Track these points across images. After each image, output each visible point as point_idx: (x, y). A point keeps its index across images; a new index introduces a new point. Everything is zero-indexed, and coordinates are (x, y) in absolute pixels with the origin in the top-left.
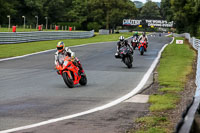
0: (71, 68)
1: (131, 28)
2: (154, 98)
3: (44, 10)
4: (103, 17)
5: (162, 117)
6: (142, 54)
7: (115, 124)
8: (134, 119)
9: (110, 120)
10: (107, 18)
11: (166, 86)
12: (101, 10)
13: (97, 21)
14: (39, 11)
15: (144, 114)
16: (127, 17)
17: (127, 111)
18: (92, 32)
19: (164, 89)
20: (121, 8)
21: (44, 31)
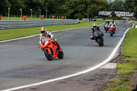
1: (104, 17)
2: (120, 66)
3: (45, 5)
4: (85, 10)
5: (126, 79)
6: (112, 35)
7: (93, 83)
8: (107, 79)
9: (90, 80)
10: (88, 10)
11: (129, 57)
12: (83, 5)
13: (81, 12)
14: (41, 6)
15: (113, 76)
16: (102, 10)
17: (101, 74)
18: (78, 20)
19: (127, 59)
20: (98, 4)
21: (45, 19)
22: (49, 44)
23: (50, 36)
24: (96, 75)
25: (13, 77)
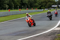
0: (30, 21)
1: (54, 8)
3: (28, 4)
4: (46, 5)
6: (56, 16)
7: (50, 36)
12: (45, 3)
13: (44, 6)
14: (27, 4)
15: (59, 33)
16: (53, 5)
18: (43, 10)
20: (51, 2)
21: (29, 10)
22: (30, 20)
23: (30, 16)
24: (52, 33)
25: (16, 35)
